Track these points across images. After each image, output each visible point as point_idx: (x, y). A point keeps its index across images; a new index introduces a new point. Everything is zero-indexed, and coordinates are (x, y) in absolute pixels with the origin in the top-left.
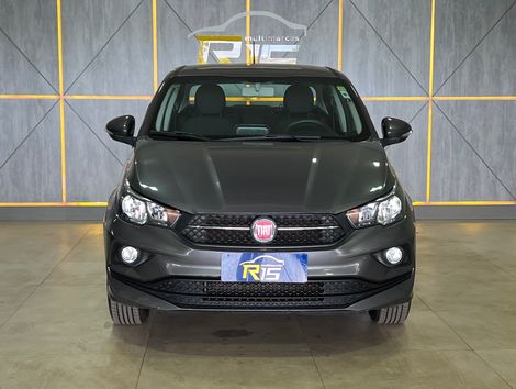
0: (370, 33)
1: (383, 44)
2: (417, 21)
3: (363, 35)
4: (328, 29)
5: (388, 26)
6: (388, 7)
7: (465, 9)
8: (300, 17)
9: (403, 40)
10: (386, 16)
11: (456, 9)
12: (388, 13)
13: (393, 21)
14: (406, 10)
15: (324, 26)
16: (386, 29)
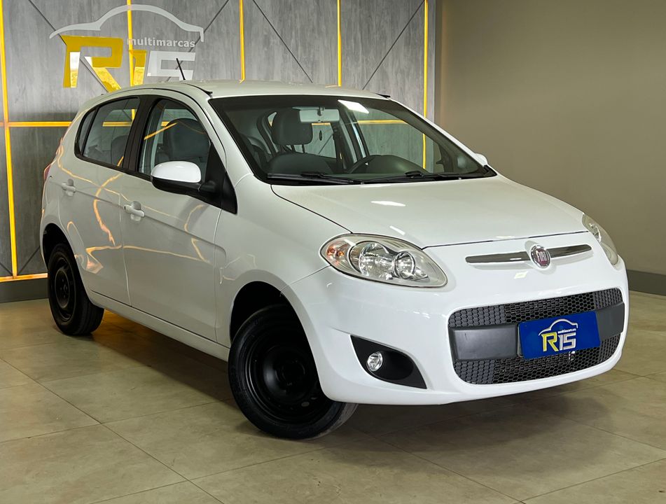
0: (275, 40)
1: (289, 55)
3: (267, 42)
4: (228, 33)
5: (293, 33)
6: (293, 9)
7: (370, 16)
8: (194, 15)
9: (310, 51)
10: (291, 20)
11: (361, 16)
12: (293, 16)
13: (298, 27)
14: (312, 14)
15: (224, 29)
16: (292, 36)
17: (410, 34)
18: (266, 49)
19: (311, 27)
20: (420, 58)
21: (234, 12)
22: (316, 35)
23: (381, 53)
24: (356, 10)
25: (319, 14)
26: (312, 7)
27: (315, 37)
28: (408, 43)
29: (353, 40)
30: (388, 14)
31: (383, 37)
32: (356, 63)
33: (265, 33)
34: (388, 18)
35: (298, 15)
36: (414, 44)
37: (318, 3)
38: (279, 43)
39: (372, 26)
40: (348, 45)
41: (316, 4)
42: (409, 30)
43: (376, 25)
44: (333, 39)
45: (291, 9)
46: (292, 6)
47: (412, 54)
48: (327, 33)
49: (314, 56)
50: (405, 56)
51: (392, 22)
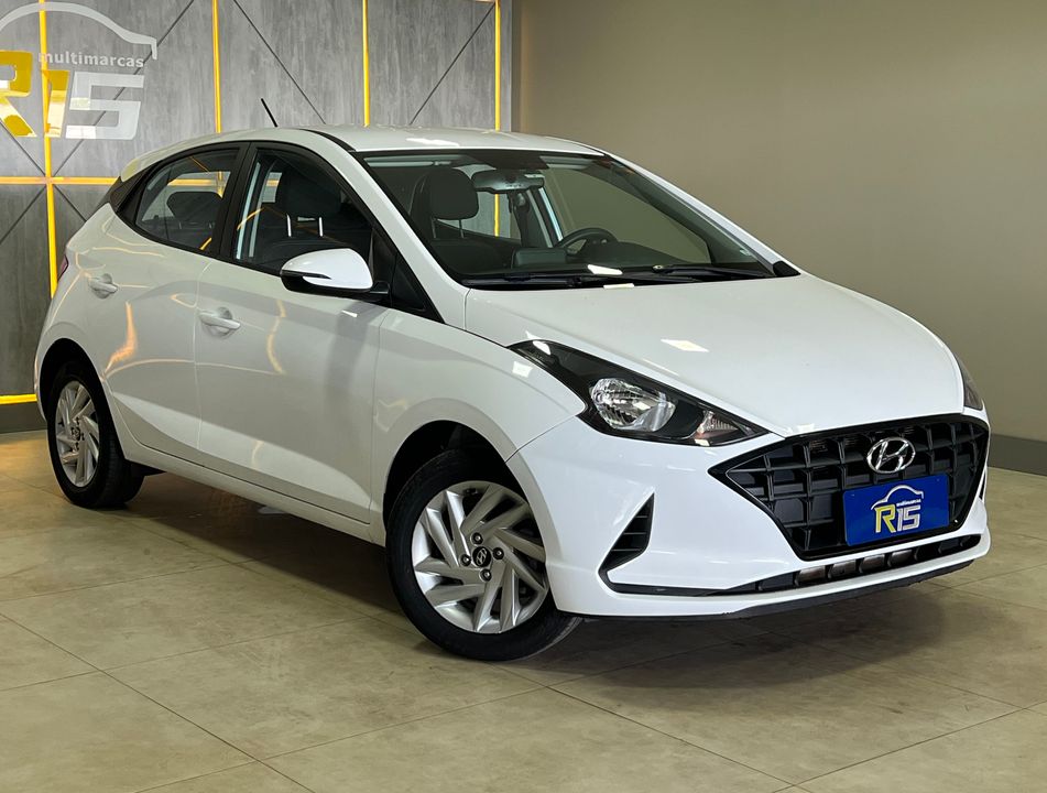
0: (267, 59)
1: (288, 82)
2: (341, 42)
3: (254, 62)
4: (194, 46)
5: (295, 49)
6: (295, 13)
7: (412, 26)
8: (143, 19)
9: (320, 77)
10: (292, 30)
11: (400, 26)
12: (295, 24)
13: (303, 39)
14: (324, 21)
15: (188, 41)
16: (293, 55)
17: (473, 55)
18: (253, 72)
19: (323, 40)
20: (489, 90)
21: (204, 16)
22: (331, 52)
23: (429, 81)
24: (390, 18)
25: (335, 21)
26: (324, 10)
27: (329, 56)
28: (470, 68)
29: (386, 62)
30: (440, 24)
31: (433, 59)
32: (391, 96)
33: (252, 48)
34: (440, 30)
35: (303, 23)
36: (481, 69)
37: (333, 5)
38: (272, 63)
39: (416, 41)
40: (379, 67)
41: (329, 6)
42: (473, 48)
43: (422, 40)
44: (357, 57)
45: (291, 14)
46: (294, 8)
47: (477, 85)
48: (347, 49)
49: (327, 83)
50: (467, 87)
51: (446, 35)
